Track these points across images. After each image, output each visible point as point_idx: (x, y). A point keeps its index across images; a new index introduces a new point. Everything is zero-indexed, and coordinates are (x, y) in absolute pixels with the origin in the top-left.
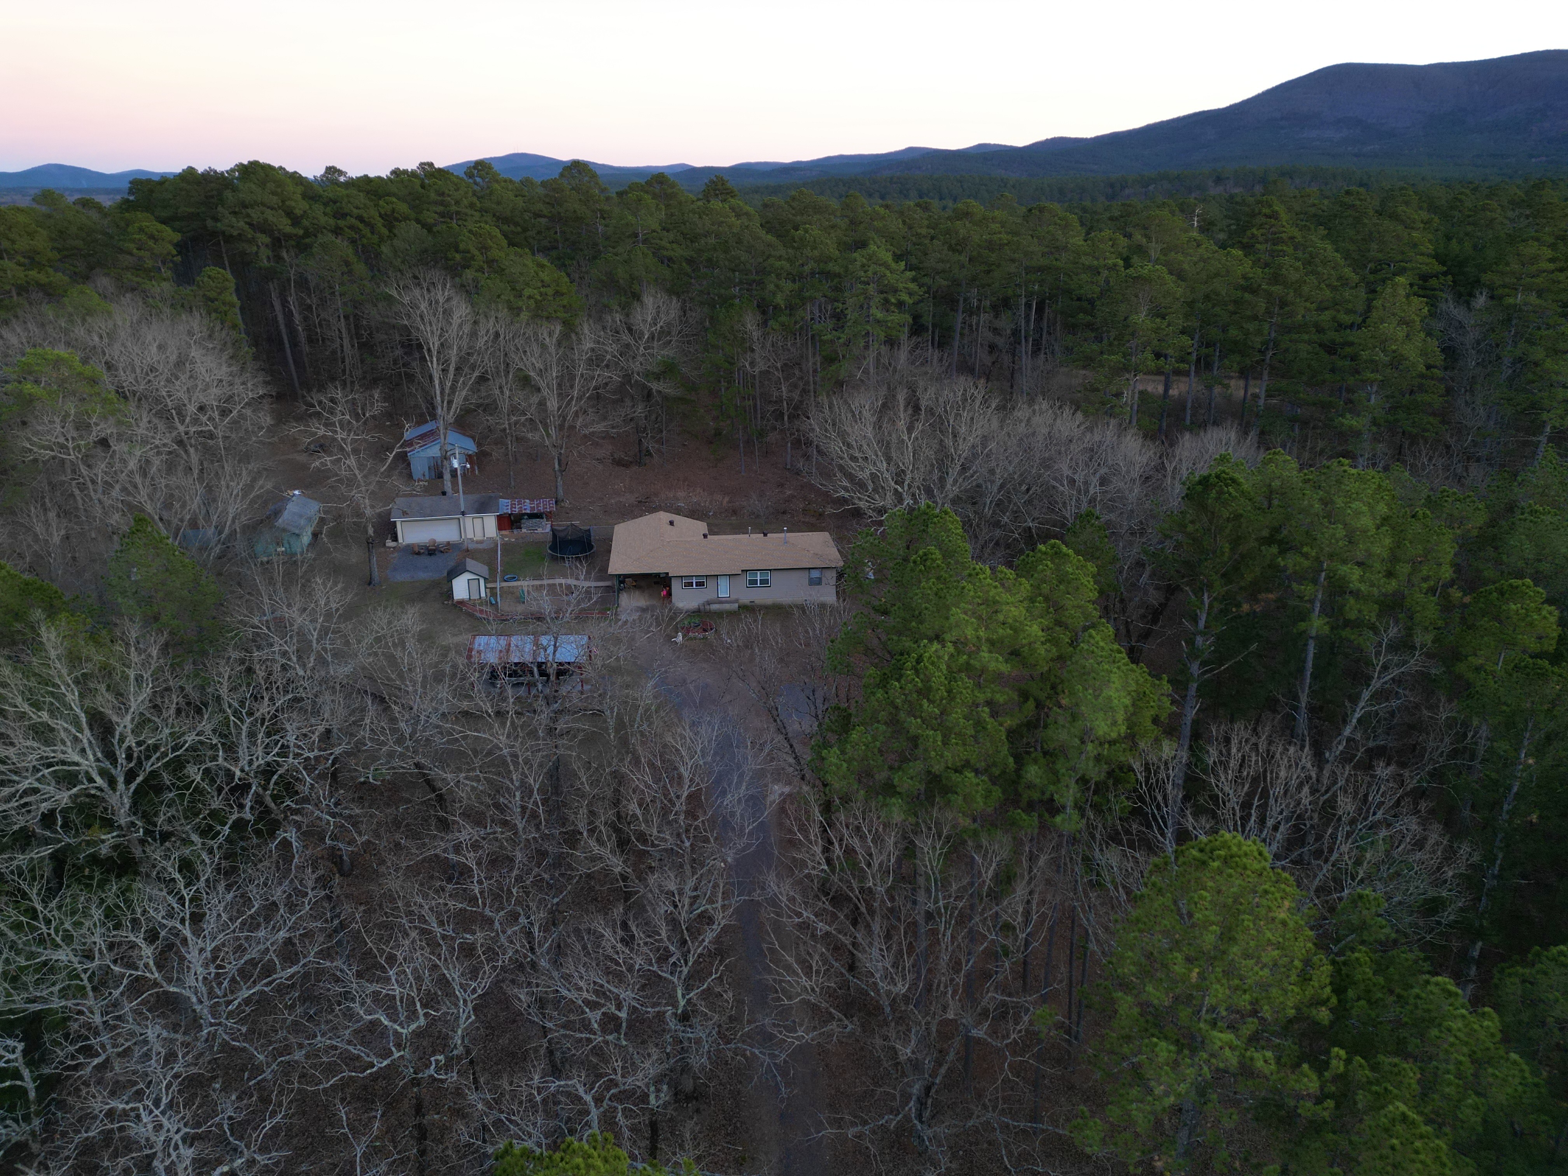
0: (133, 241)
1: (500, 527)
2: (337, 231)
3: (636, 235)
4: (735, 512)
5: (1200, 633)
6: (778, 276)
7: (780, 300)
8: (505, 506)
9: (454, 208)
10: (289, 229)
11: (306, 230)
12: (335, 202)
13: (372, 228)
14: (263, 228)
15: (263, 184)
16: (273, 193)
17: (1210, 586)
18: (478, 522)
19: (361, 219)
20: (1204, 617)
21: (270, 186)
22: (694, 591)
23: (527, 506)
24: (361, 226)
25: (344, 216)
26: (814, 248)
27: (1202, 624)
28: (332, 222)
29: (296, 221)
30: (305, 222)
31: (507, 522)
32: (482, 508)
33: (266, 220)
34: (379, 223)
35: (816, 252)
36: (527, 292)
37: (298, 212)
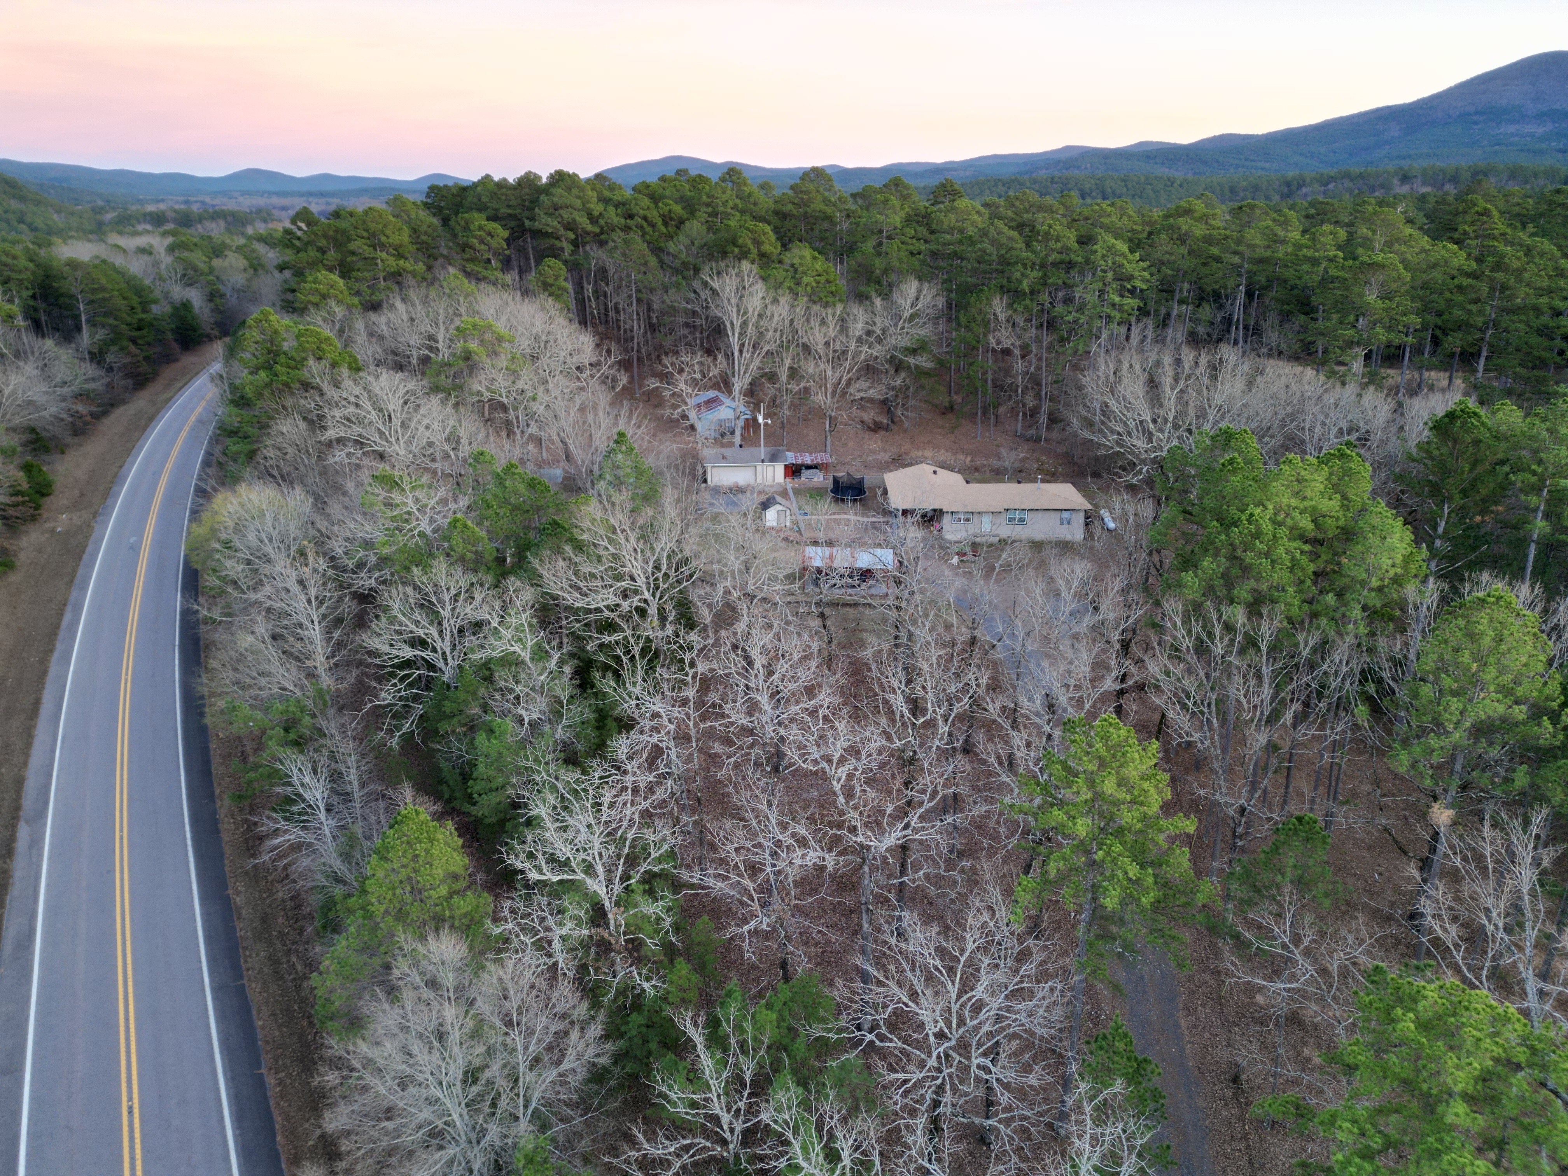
0: (475, 237)
1: (786, 475)
2: (627, 229)
3: (881, 231)
4: (977, 470)
5: (1439, 537)
6: (1025, 266)
7: (1025, 285)
8: (791, 457)
9: (721, 209)
10: (589, 228)
11: (602, 228)
12: (624, 204)
13: (653, 225)
14: (570, 226)
15: (569, 189)
16: (578, 197)
17: (1450, 499)
18: (770, 469)
19: (645, 218)
20: (1443, 524)
21: (575, 191)
22: (961, 526)
23: (808, 460)
24: (645, 224)
25: (631, 217)
26: (1058, 240)
27: (1440, 530)
28: (623, 221)
29: (593, 220)
30: (602, 222)
31: (793, 471)
32: (774, 458)
33: (574, 220)
34: (659, 222)
35: (1059, 245)
36: (805, 280)
37: (596, 213)
